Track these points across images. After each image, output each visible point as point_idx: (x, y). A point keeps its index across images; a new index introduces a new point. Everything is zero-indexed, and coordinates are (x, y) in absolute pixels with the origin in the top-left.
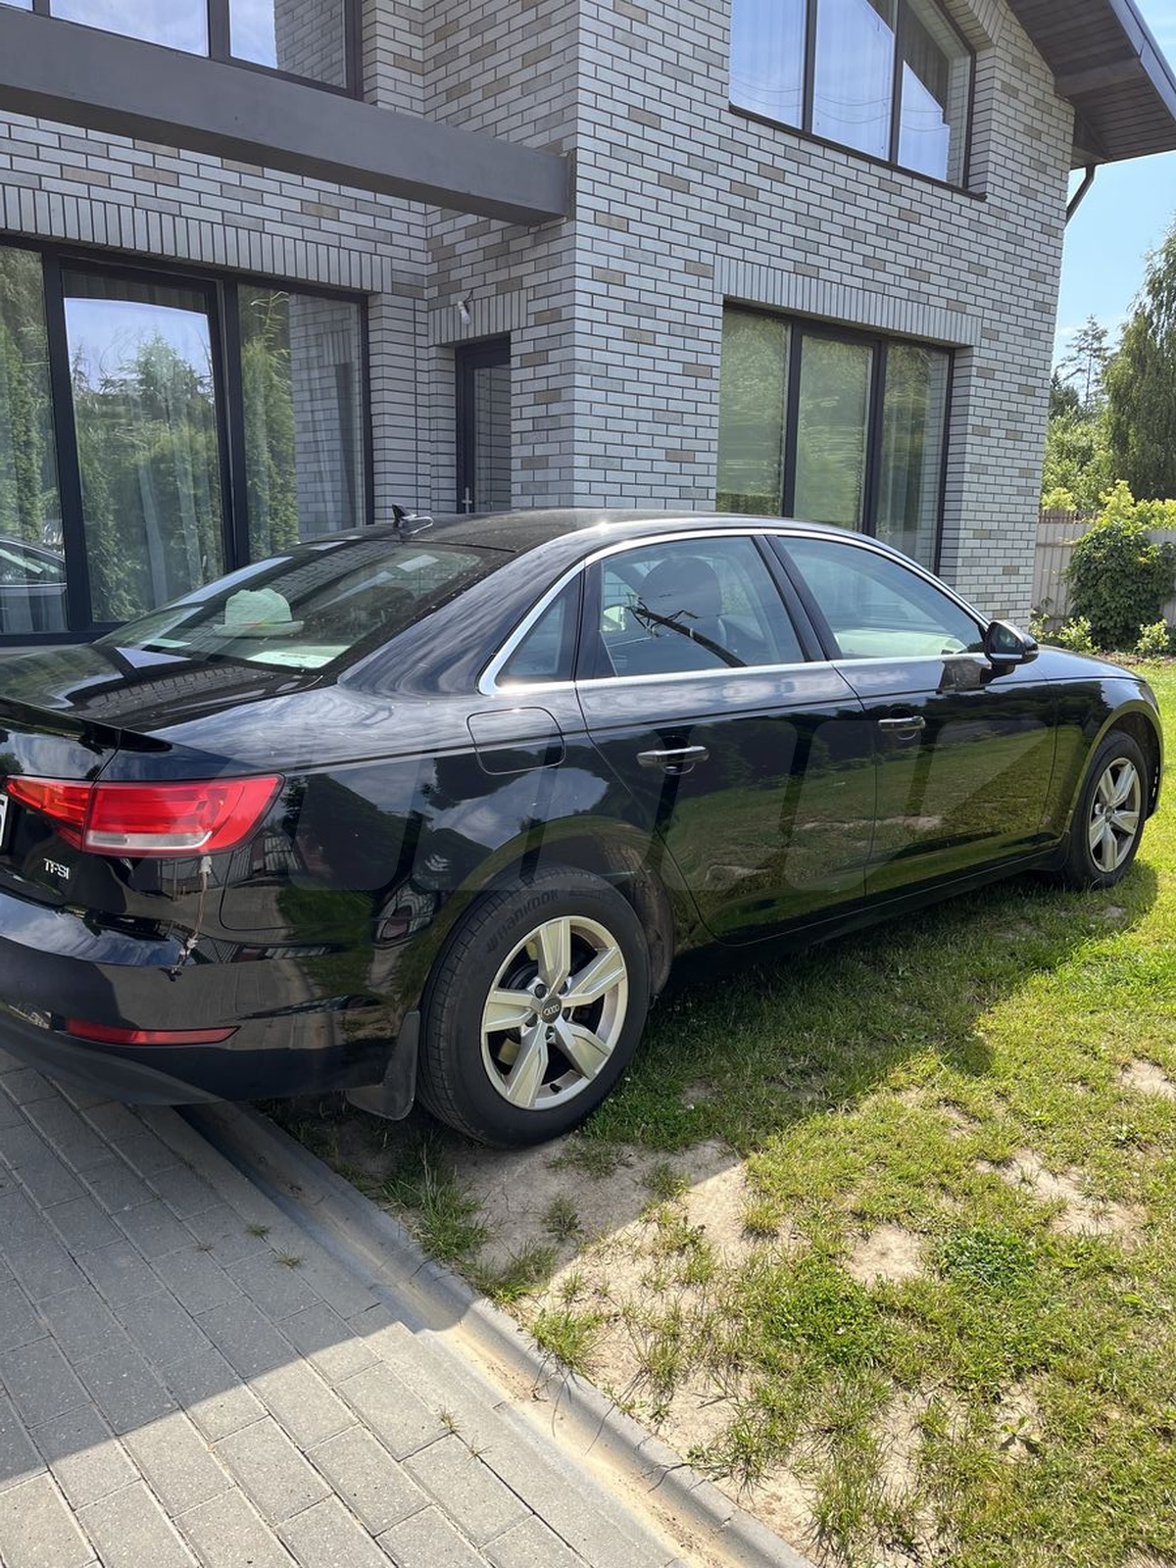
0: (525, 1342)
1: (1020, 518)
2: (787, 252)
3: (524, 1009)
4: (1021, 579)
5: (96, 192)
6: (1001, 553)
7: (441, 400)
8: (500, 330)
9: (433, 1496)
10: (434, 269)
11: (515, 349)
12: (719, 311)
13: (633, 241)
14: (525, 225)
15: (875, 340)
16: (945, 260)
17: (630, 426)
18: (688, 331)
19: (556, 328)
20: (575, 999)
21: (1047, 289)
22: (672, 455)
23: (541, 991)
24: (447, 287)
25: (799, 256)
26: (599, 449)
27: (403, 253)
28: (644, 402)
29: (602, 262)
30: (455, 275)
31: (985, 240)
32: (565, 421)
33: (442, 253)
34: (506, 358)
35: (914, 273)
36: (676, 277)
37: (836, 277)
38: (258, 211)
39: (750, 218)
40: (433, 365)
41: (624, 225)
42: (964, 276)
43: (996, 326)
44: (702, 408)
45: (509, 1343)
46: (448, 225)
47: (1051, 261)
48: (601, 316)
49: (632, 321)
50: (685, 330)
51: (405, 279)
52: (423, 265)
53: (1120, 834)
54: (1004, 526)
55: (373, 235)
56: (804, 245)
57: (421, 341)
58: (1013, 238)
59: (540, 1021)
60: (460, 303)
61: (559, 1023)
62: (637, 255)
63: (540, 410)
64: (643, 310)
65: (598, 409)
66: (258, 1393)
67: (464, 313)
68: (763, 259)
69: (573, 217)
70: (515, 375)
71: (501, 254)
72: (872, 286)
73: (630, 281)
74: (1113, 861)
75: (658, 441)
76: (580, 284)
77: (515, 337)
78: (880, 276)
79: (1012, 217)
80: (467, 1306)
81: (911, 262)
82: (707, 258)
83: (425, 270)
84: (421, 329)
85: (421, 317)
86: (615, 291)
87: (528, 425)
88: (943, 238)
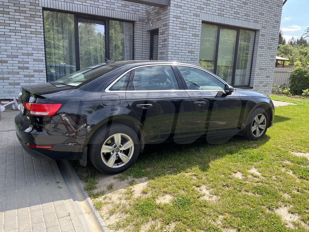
0: (92, 204)
1: (270, 66)
2: (216, 11)
3: (111, 149)
4: (270, 79)
5: (84, 4)
6: (266, 73)
7: (147, 41)
8: (157, 28)
9: (60, 224)
10: (147, 16)
11: (160, 31)
12: (201, 23)
13: (183, 10)
14: (162, 7)
15: (237, 29)
16: (254, 12)
17: (181, 46)
18: (194, 28)
19: (166, 27)
20: (123, 149)
21: (278, 18)
22: (189, 52)
23: (115, 147)
24: (149, 20)
25: (219, 12)
26: (174, 51)
27: (141, 14)
28: (184, 41)
29: (176, 14)
30: (150, 17)
31: (263, 8)
32: (167, 45)
33: (148, 13)
34: (158, 33)
35: (246, 15)
36: (191, 17)
37: (228, 16)
38: (113, 6)
39: (208, 5)
40: (146, 35)
41: (181, 7)
42: (258, 15)
43: (266, 26)
44: (196, 43)
45: (89, 204)
46: (149, 8)
47: (279, 12)
48: (175, 25)
49: (182, 26)
50: (193, 27)
51: (141, 18)
52: (145, 15)
53: (260, 130)
54: (266, 67)
55: (135, 10)
56: (220, 10)
57: (144, 30)
58: (270, 8)
59: (115, 152)
60: (150, 23)
61: (119, 153)
62: (184, 13)
63: (163, 43)
64: (184, 23)
65: (174, 43)
66: (42, 206)
67: (151, 25)
68: (211, 13)
69: (170, 6)
70: (159, 36)
71: (158, 13)
72: (236, 18)
73: (181, 18)
74: (258, 135)
75: (186, 49)
76: (171, 19)
77: (159, 29)
78: (238, 16)
79: (270, 3)
80: (86, 198)
81: (245, 13)
82: (198, 13)
83: (145, 17)
84: (144, 28)
85: (144, 26)
86: (178, 20)
87: (161, 46)
88: (253, 8)
